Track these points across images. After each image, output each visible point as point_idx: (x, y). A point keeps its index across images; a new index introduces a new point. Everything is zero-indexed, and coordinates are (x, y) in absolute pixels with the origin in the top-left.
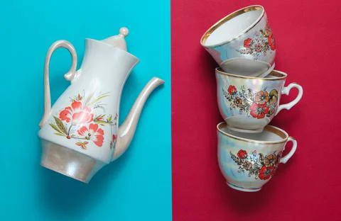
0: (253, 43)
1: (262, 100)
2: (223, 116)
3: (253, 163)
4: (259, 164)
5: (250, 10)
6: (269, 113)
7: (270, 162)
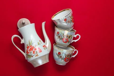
0: (67, 20)
1: (67, 37)
2: (56, 42)
3: (62, 56)
4: (64, 57)
5: (67, 10)
6: (68, 42)
7: (68, 57)
